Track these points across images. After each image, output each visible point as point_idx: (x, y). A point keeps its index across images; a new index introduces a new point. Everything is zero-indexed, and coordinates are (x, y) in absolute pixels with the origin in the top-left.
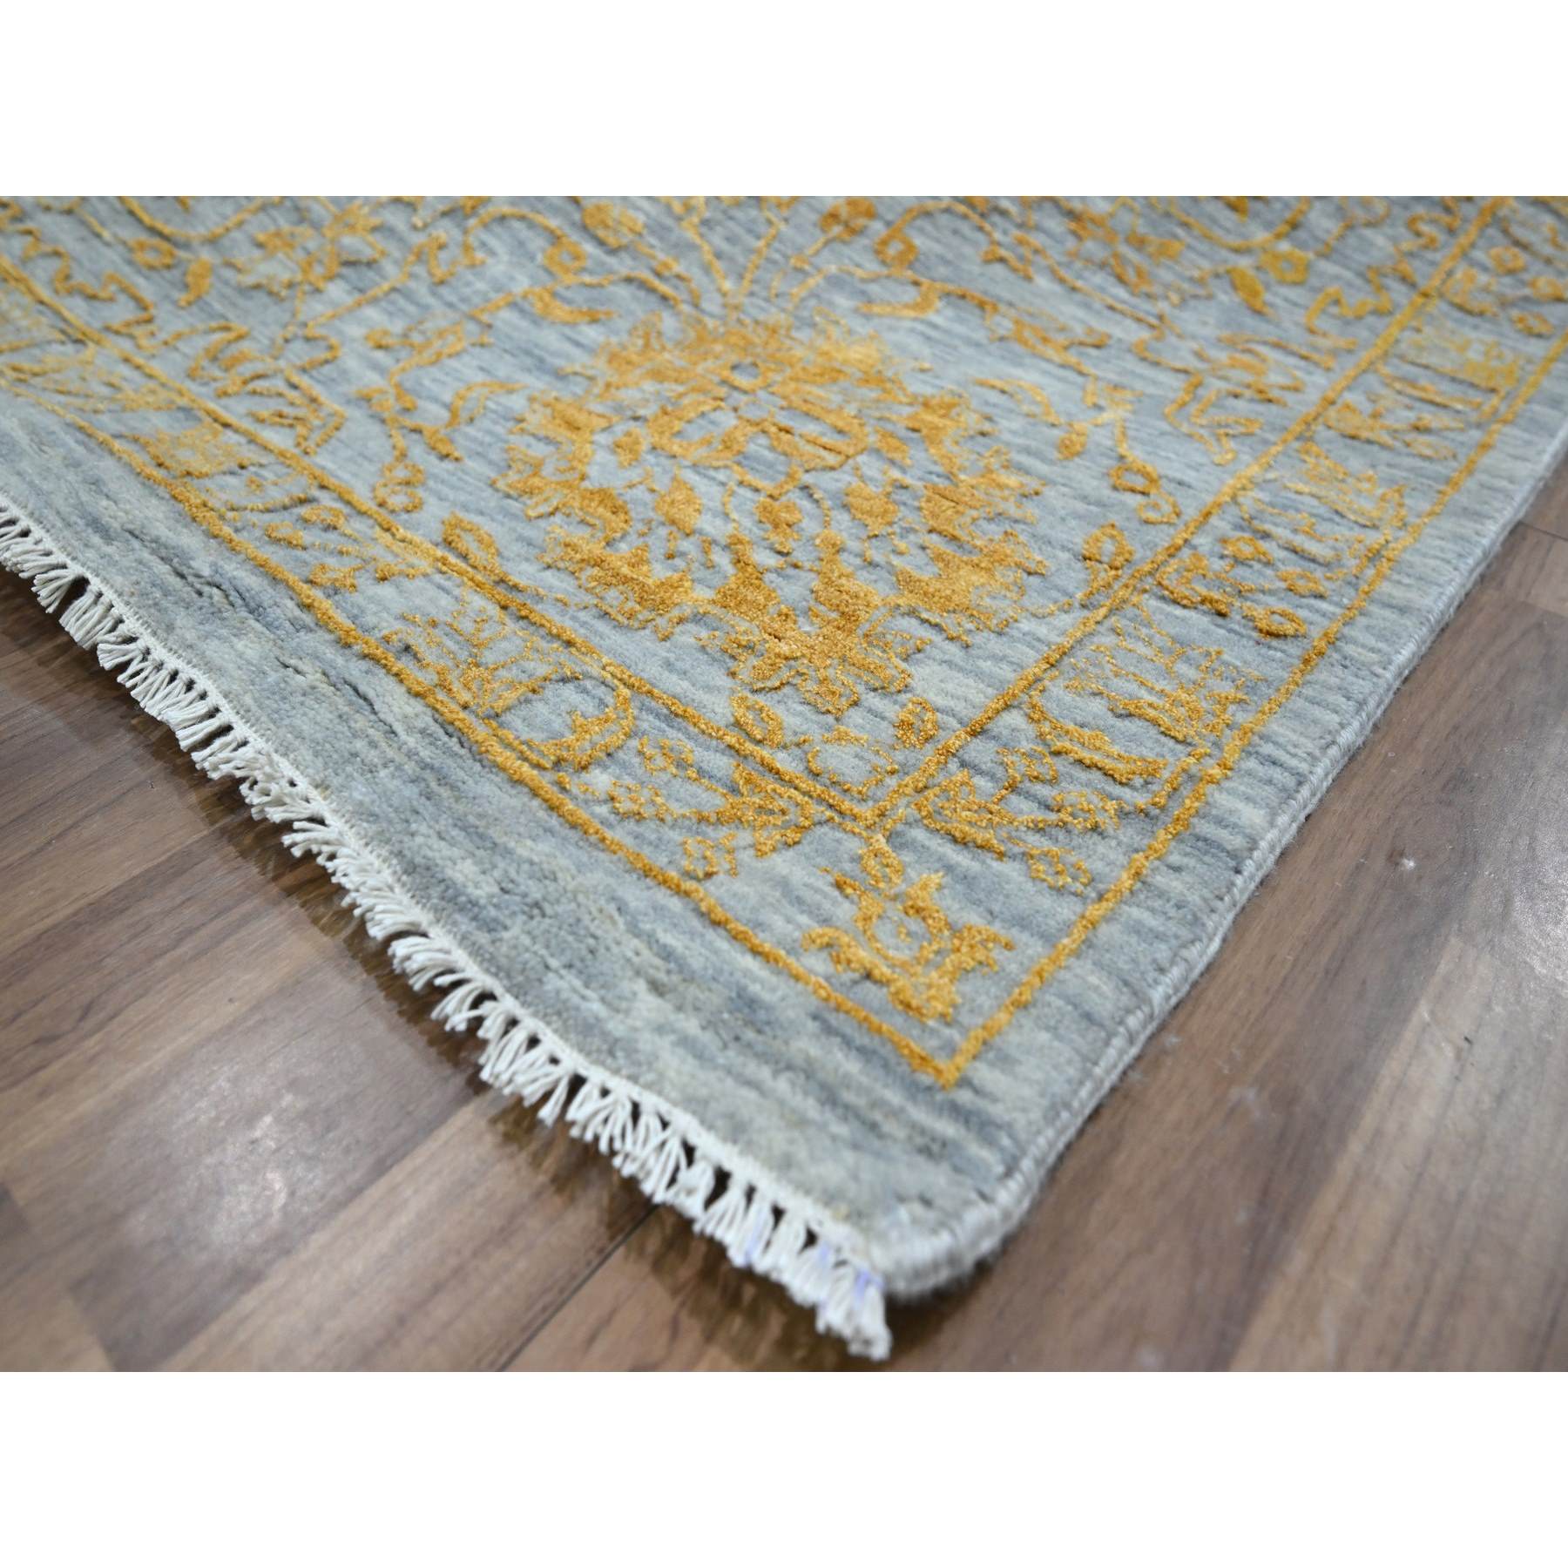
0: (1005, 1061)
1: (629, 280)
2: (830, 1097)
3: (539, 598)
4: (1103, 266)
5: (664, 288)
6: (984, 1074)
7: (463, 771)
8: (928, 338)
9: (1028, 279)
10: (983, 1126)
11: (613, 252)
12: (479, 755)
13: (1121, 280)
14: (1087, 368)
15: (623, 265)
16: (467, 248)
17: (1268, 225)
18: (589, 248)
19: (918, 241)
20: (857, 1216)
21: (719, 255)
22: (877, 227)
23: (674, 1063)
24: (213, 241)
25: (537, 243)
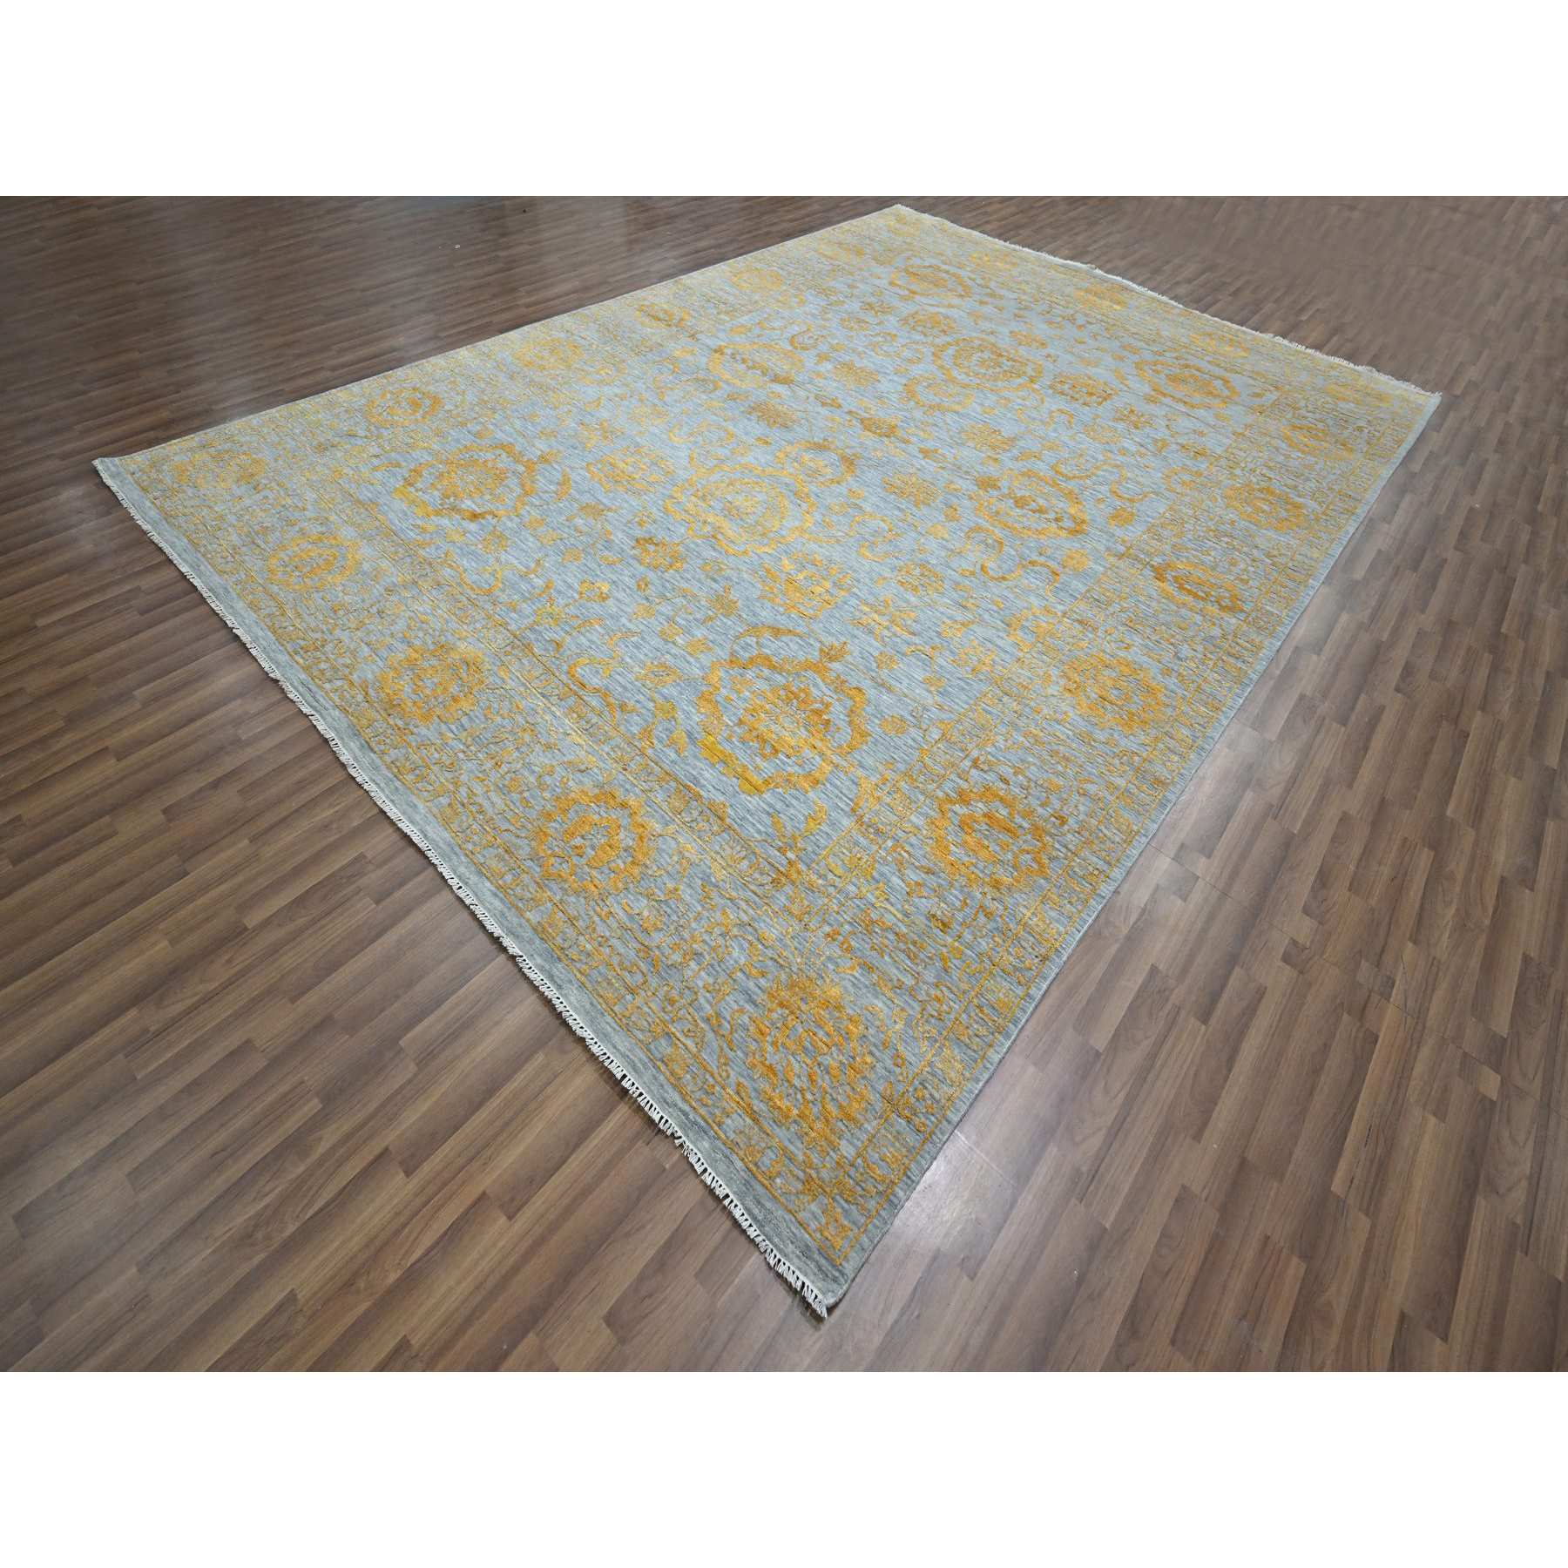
0: (848, 1261)
1: (772, 959)
2: (820, 1269)
3: (760, 1116)
4: (904, 951)
5: (781, 962)
6: (844, 1263)
7: (753, 1182)
8: (854, 984)
9: (883, 957)
10: (843, 1274)
11: (766, 948)
12: (756, 1178)
13: (909, 957)
14: (896, 1001)
15: (770, 953)
16: (727, 947)
17: (952, 937)
18: (760, 946)
19: (853, 943)
20: (824, 1294)
21: (796, 949)
22: (840, 938)
23: (796, 1260)
24: (658, 947)
25: (746, 945)
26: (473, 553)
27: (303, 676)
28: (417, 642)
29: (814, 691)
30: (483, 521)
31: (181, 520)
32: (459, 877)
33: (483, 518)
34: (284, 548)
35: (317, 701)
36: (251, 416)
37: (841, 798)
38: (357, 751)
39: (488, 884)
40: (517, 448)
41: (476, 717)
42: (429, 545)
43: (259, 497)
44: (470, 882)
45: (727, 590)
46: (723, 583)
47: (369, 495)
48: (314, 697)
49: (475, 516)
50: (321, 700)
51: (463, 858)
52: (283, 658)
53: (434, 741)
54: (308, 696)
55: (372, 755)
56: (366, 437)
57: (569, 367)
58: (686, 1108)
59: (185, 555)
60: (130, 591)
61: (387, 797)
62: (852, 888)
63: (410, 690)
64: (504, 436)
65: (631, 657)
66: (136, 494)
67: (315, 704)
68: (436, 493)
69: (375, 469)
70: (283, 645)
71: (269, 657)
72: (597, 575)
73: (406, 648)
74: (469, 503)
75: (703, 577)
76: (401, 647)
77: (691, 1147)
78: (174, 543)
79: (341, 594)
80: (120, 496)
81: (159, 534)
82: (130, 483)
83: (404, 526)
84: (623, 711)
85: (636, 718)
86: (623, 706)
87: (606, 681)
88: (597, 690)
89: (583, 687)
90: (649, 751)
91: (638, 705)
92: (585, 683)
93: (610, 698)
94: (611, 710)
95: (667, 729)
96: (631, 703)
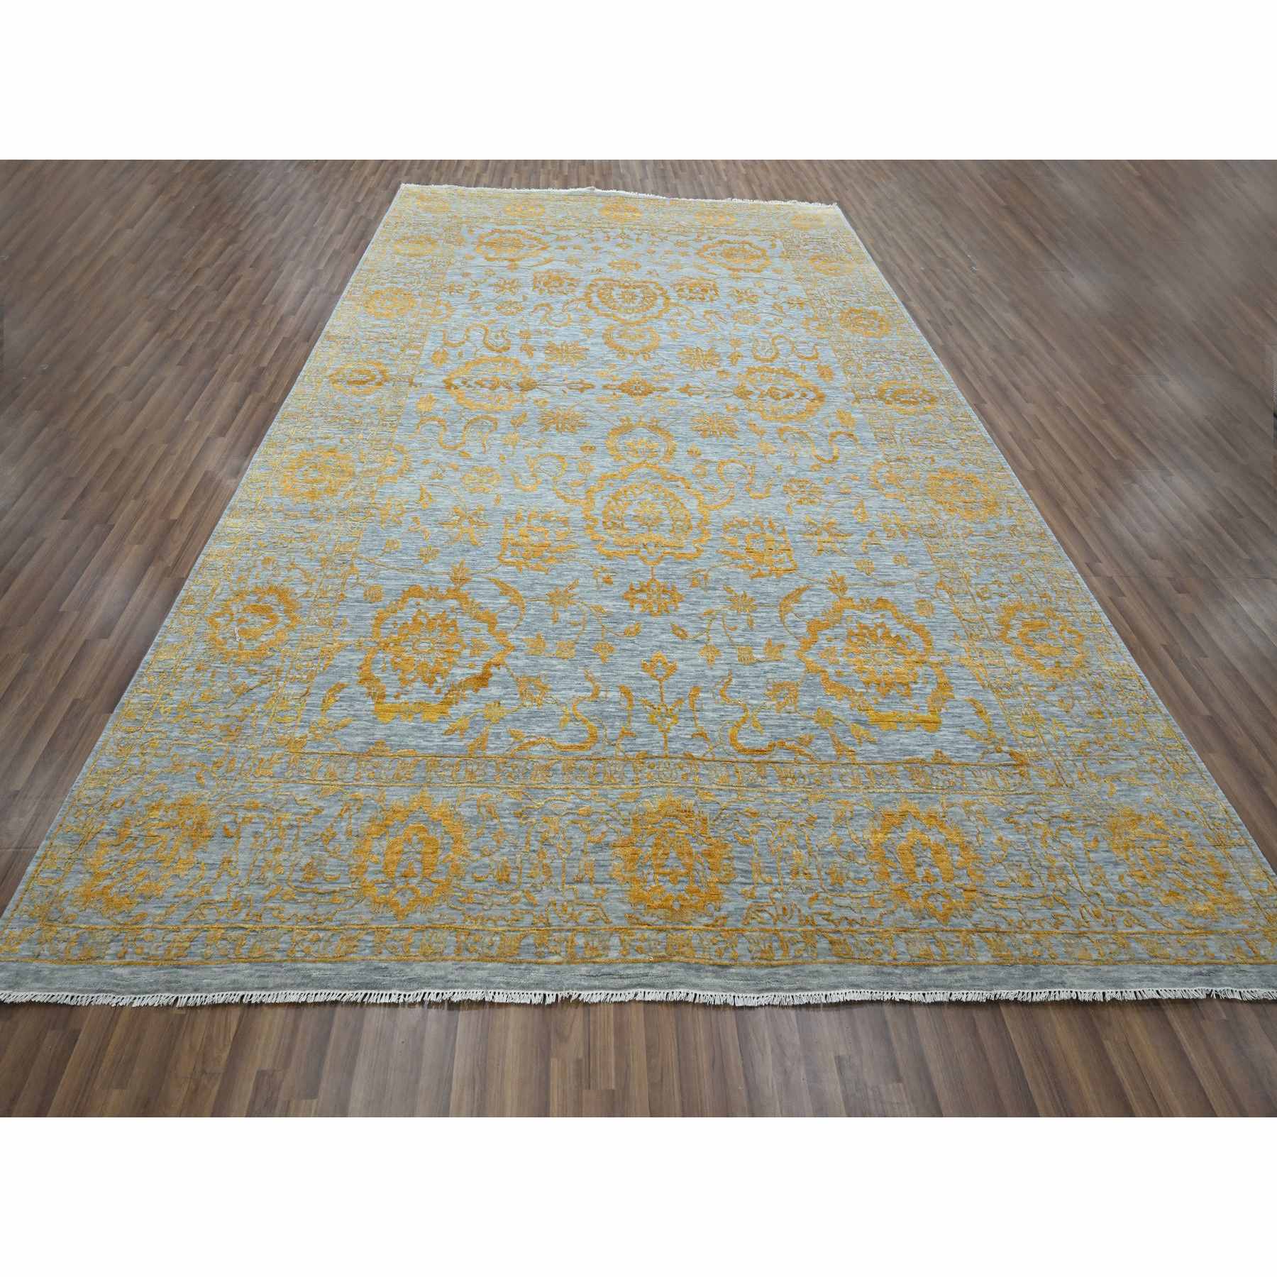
1: (1086, 825)
5: (1091, 822)
8: (1125, 796)
9: (1110, 764)
11: (1076, 822)
14: (1146, 783)
15: (1081, 824)
16: (1065, 845)
17: (1109, 717)
18: (1073, 825)
21: (1084, 805)
22: (1086, 774)
25: (1068, 833)
26: (533, 715)
27: (584, 969)
28: (612, 838)
29: (867, 623)
30: (493, 678)
31: (198, 949)
32: (915, 988)
33: (491, 675)
34: (362, 869)
35: (628, 977)
36: (89, 761)
37: (968, 684)
38: (717, 981)
39: (935, 970)
40: (424, 586)
41: (741, 852)
42: (484, 740)
43: (246, 841)
44: (925, 982)
45: (728, 589)
46: (720, 586)
47: (360, 739)
48: (621, 977)
49: (482, 680)
50: (630, 972)
51: (897, 971)
52: (539, 973)
53: (746, 906)
54: (610, 982)
55: (733, 970)
56: (263, 682)
57: (352, 474)
58: (1195, 969)
59: (271, 983)
60: (257, 1089)
61: (789, 990)
62: (1048, 737)
63: (670, 885)
64: (393, 582)
65: (752, 698)
66: (84, 975)
67: (626, 982)
68: (417, 685)
69: (324, 707)
70: (521, 962)
71: (523, 987)
72: (641, 652)
73: (611, 852)
74: (458, 671)
75: (703, 592)
76: (606, 855)
77: (1222, 989)
78: (234, 982)
79: (486, 860)
80: (61, 997)
81: (196, 990)
82: (52, 971)
83: (437, 741)
84: (806, 746)
85: (820, 742)
86: (801, 741)
87: (767, 733)
88: (772, 746)
89: (761, 752)
90: (859, 759)
91: (808, 731)
92: (758, 747)
93: (787, 744)
94: (800, 753)
95: (845, 732)
96: (801, 734)
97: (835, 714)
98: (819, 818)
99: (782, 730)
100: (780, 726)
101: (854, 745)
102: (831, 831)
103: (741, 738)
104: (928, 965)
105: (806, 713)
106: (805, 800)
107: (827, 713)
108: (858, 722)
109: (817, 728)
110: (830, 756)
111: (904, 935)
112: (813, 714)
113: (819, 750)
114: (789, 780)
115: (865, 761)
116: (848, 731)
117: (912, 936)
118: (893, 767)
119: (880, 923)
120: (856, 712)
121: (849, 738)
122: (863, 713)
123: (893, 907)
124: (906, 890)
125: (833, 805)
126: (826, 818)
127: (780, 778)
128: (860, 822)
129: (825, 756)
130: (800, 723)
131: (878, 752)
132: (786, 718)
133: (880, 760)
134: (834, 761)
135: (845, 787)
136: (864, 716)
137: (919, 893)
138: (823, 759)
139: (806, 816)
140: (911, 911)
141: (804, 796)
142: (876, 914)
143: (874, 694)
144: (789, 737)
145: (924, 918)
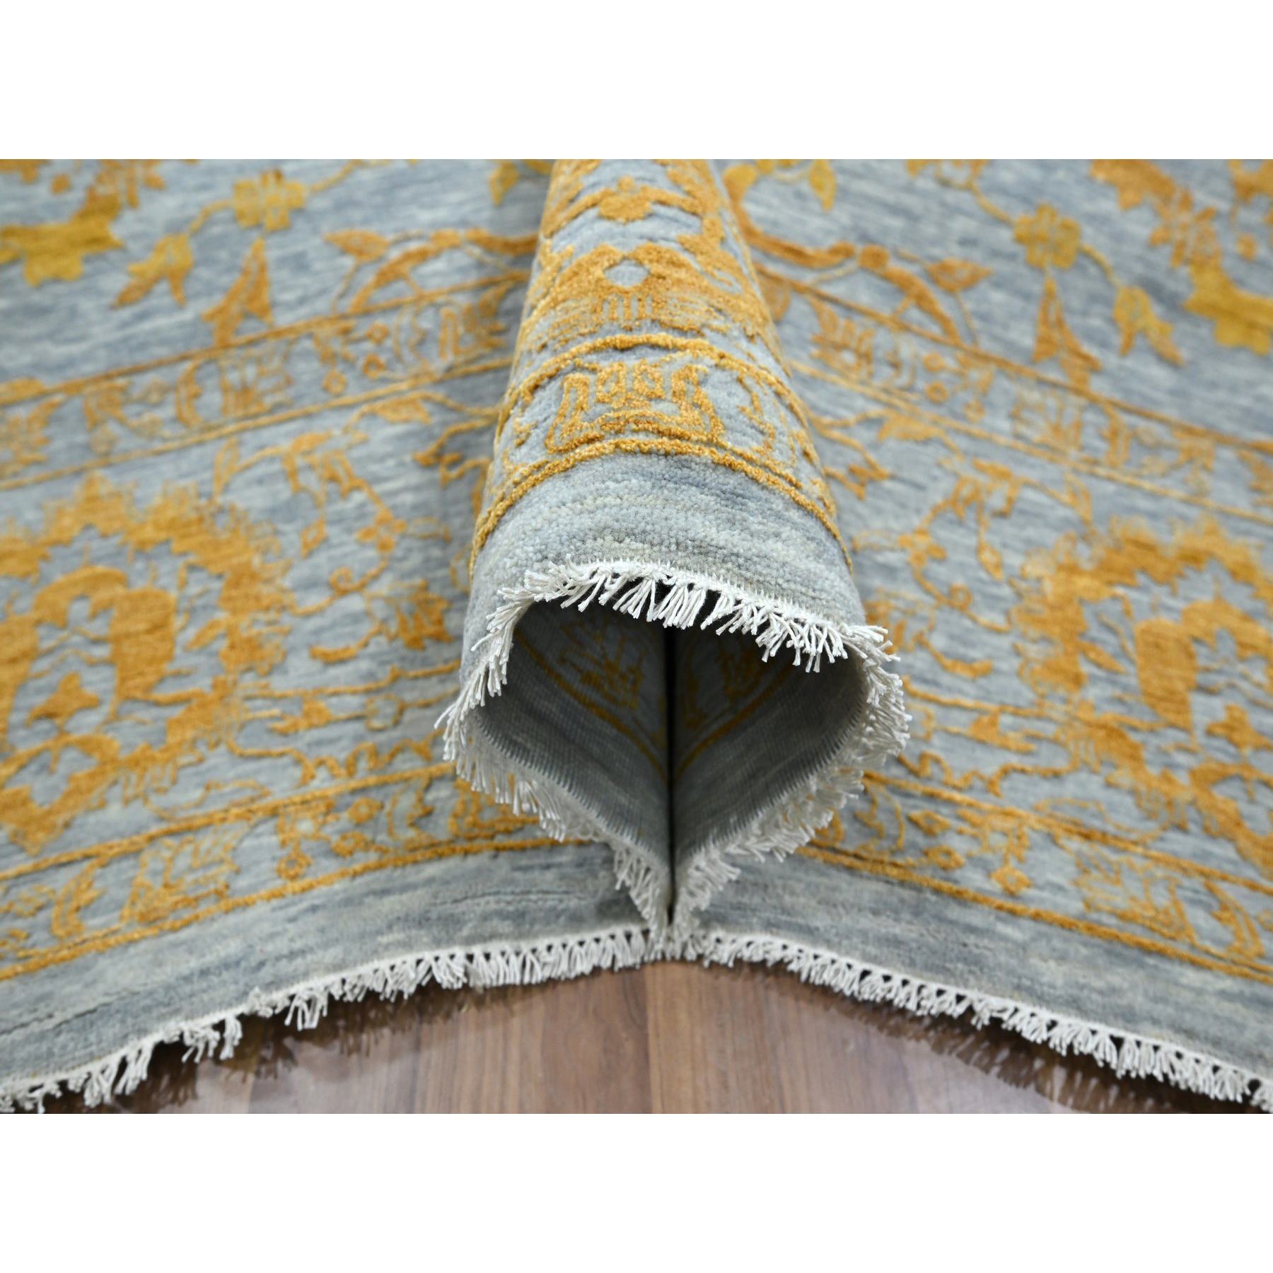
84: (950, 291)
85: (998, 297)
86: (939, 274)
87: (843, 215)
88: (844, 253)
89: (797, 255)
90: (1098, 386)
91: (977, 255)
92: (798, 243)
93: (894, 266)
94: (921, 301)
95: (1093, 298)
96: (953, 254)
97: (1091, 238)
98: (893, 477)
99: (896, 223)
100: (896, 210)
101: (1104, 345)
102: (916, 522)
103: (757, 202)
104: (1161, 954)
105: (997, 203)
106: (867, 421)
107: (1067, 227)
108: (1154, 289)
109: (1012, 257)
110: (1010, 346)
111: (1075, 844)
112: (1019, 214)
113: (985, 318)
114: (848, 357)
115: (1117, 397)
116: (1108, 303)
117: (1114, 857)
118: (1205, 444)
119: (990, 786)
120: (1162, 257)
121: (1096, 322)
122: (1185, 271)
123: (1061, 764)
124: (1134, 737)
125: (956, 463)
126: (919, 487)
127: (820, 342)
128: (1030, 532)
129: (995, 338)
130: (960, 225)
131: (1173, 393)
132: (924, 194)
133: (1171, 413)
134: (1016, 361)
135: (1018, 436)
136: (1181, 281)
137: (1181, 758)
138: (986, 345)
139: (855, 459)
140: (1133, 792)
141: (874, 410)
142: (990, 764)
143: (1248, 228)
144: (907, 250)
145: (1181, 828)
